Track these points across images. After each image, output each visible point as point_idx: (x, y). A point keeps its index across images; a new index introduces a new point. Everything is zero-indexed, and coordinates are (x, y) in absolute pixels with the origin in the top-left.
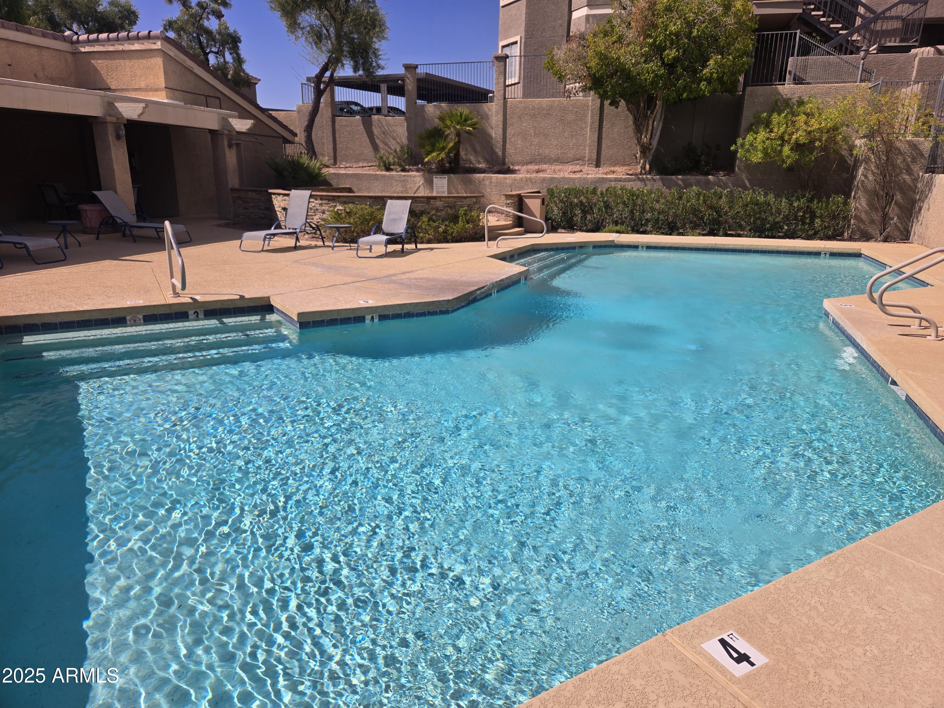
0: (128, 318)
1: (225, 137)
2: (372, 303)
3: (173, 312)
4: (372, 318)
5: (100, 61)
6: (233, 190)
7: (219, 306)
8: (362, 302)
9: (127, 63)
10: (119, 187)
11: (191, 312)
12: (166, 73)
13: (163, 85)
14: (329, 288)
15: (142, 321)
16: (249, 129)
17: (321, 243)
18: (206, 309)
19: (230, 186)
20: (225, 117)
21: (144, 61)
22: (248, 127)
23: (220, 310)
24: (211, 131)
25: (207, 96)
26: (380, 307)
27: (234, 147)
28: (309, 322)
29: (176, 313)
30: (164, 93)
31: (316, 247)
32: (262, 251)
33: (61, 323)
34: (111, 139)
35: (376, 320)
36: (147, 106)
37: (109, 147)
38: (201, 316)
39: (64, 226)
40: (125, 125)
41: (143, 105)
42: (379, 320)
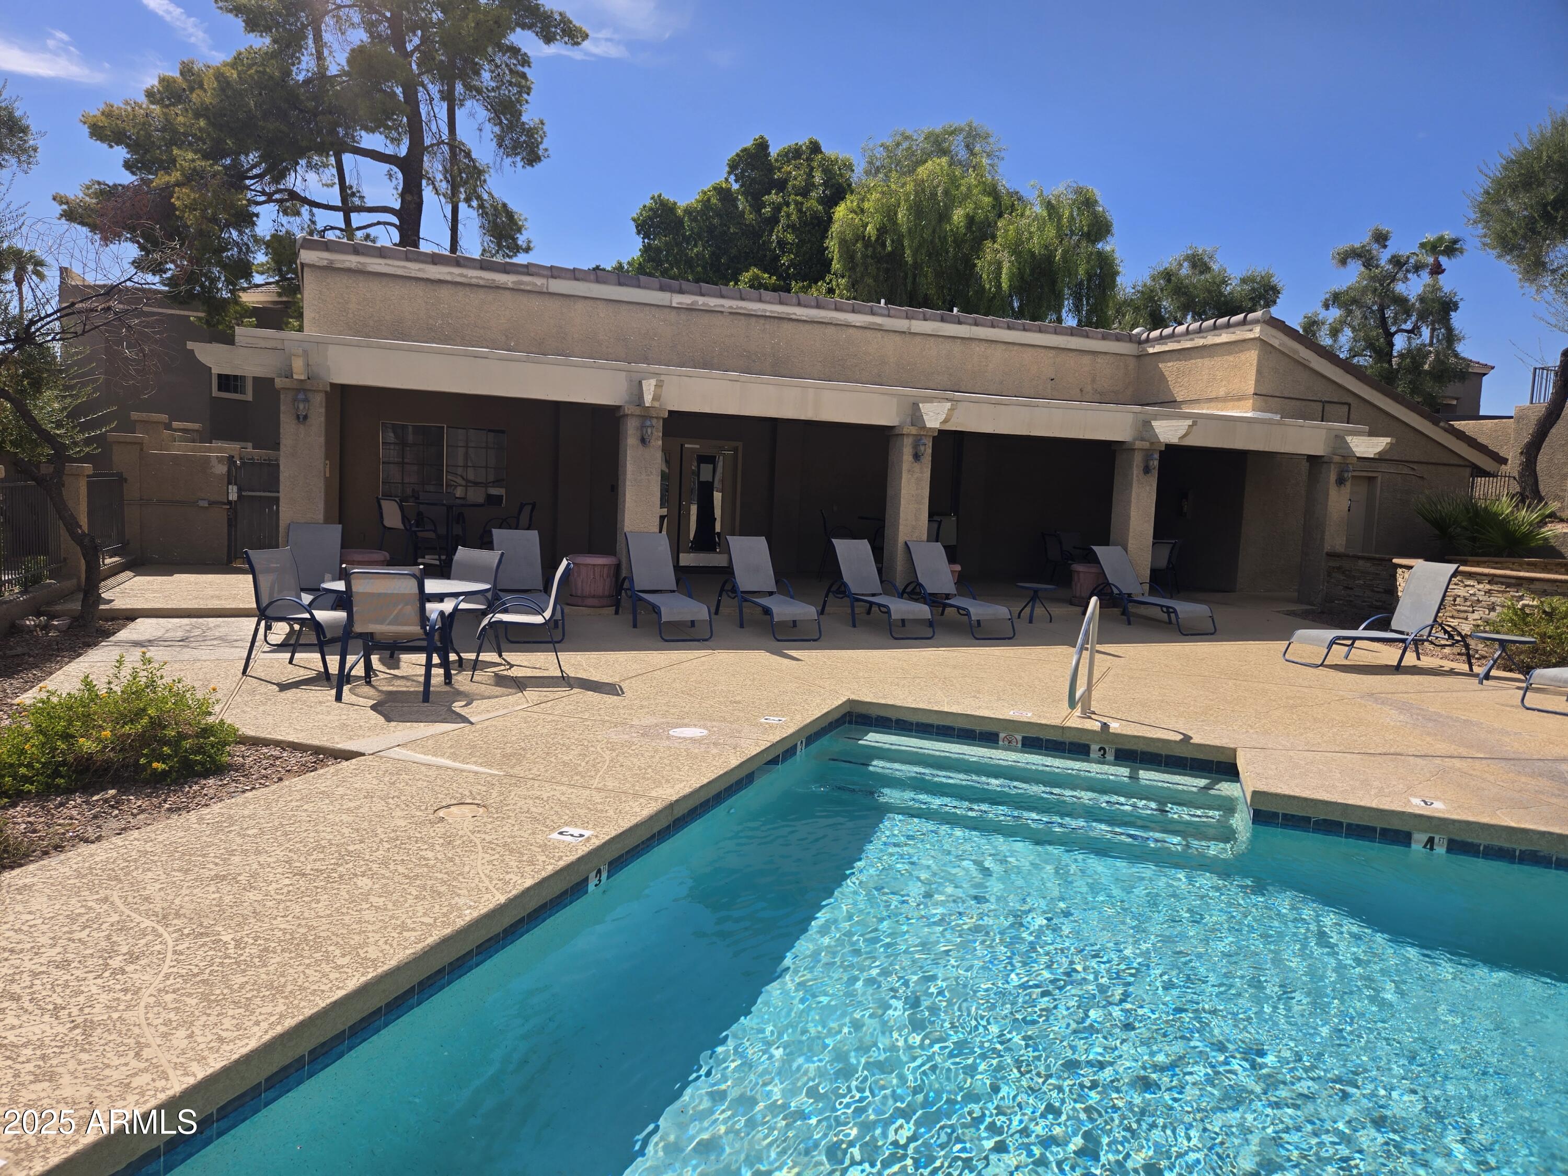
0: (1002, 735)
1: (1333, 466)
2: (1440, 808)
3: (1067, 741)
4: (1431, 841)
5: (1170, 364)
6: (1331, 555)
7: (1141, 747)
8: (1416, 801)
9: (1207, 362)
10: (1132, 544)
11: (1095, 747)
12: (1259, 372)
13: (1252, 391)
14: (1379, 758)
15: (1020, 745)
16: (1379, 453)
17: (1466, 667)
18: (1120, 747)
19: (1327, 548)
20: (1341, 433)
21: (1231, 358)
22: (1379, 449)
23: (1143, 753)
24: (1312, 459)
25: (1324, 403)
26: (1454, 822)
27: (1348, 484)
28: (1275, 815)
29: (1071, 744)
30: (1249, 403)
31: (1452, 672)
32: (1322, 665)
33: (918, 724)
34: (1135, 472)
35: (1440, 850)
36: (1195, 423)
37: (1131, 485)
38: (1110, 757)
39: (1036, 591)
40: (1161, 452)
41: (1190, 422)
42: (1449, 850)
